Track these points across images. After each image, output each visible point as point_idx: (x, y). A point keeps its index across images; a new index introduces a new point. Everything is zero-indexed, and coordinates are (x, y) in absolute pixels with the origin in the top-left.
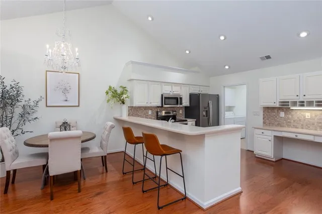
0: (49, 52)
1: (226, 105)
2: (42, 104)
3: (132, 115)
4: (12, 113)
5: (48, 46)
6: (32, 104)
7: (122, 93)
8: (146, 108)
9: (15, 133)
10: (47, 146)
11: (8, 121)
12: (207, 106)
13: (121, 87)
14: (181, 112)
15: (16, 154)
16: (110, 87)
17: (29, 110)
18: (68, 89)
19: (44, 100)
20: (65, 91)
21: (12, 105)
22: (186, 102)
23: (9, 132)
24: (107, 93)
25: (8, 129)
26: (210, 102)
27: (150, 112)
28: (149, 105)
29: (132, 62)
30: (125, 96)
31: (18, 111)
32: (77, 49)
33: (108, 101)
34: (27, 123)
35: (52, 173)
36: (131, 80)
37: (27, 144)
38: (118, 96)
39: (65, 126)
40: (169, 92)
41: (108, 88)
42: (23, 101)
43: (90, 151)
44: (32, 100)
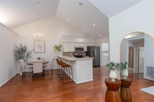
0: (34, 36)
1: (102, 50)
2: (33, 52)
3: (64, 55)
4: (24, 55)
5: (33, 34)
6: (30, 52)
7: (60, 47)
8: (69, 52)
9: (25, 61)
10: (33, 65)
11: (23, 57)
12: (94, 51)
13: (60, 45)
14: (84, 54)
15: (25, 68)
16: (56, 45)
17: (29, 54)
18: (41, 46)
19: (34, 51)
20: (40, 47)
21: (24, 53)
22: (85, 50)
23: (23, 61)
24: (54, 47)
25: (23, 60)
26: (95, 50)
27: (71, 54)
28: (70, 51)
29: (63, 36)
30: (60, 48)
31: (26, 54)
32: (42, 34)
33: (54, 50)
34: (28, 58)
35: (34, 72)
36: (63, 42)
37: (28, 64)
38: (58, 48)
39: (39, 59)
40: (78, 46)
41: (55, 45)
42: (27, 51)
43: (47, 67)
44: (30, 51)
